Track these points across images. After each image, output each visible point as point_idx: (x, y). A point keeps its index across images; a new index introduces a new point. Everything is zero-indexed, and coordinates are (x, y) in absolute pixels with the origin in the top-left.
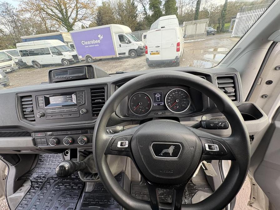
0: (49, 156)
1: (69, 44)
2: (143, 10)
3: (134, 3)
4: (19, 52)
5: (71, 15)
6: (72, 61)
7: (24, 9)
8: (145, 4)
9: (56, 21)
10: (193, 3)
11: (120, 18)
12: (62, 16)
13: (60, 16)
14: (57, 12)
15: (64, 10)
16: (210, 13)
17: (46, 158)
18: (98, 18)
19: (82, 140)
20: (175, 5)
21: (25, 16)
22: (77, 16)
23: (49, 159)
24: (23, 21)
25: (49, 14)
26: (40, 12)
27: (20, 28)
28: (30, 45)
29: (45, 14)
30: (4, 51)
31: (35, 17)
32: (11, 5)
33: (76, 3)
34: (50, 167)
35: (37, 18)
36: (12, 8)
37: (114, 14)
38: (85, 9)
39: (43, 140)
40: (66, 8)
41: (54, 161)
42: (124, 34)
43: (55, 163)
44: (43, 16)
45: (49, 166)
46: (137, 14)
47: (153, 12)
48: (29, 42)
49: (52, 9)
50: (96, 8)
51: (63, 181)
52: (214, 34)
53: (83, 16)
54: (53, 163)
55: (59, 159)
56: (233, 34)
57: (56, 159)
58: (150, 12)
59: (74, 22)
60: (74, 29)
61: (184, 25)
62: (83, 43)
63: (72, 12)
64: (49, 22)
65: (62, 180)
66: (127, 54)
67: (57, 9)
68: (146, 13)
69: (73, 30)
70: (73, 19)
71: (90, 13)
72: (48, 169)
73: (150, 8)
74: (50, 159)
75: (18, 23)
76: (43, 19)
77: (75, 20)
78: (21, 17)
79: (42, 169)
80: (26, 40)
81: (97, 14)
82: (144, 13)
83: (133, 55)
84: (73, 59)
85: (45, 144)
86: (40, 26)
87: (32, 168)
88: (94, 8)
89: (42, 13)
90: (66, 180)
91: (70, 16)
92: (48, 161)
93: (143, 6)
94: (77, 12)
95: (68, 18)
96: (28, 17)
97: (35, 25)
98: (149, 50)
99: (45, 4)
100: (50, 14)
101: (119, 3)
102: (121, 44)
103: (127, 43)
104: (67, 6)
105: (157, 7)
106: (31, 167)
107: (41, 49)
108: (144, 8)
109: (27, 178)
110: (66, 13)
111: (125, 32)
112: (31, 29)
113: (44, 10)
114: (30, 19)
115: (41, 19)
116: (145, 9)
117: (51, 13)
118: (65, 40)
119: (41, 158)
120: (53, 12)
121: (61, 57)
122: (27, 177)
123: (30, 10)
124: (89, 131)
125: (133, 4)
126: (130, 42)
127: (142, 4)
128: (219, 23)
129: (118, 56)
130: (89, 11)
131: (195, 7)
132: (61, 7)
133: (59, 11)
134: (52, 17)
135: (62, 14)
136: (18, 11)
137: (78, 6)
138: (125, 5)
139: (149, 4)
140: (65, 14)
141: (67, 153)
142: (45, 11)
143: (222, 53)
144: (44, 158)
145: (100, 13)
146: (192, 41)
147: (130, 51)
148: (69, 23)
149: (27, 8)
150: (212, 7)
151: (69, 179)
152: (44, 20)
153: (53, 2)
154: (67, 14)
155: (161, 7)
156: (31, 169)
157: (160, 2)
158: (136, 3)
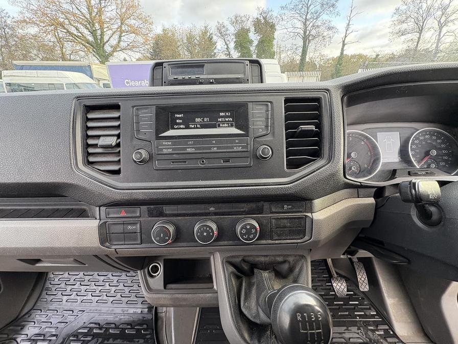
0: (72, 281)
1: (101, 83)
2: (225, 49)
3: (212, 37)
4: (4, 85)
5: (109, 40)
7: (28, 20)
8: (228, 41)
9: (82, 46)
10: (296, 49)
11: (189, 55)
12: (93, 40)
13: (91, 39)
14: (86, 32)
15: (99, 32)
16: (318, 66)
17: (63, 285)
18: (153, 50)
19: (251, 229)
20: (272, 48)
21: (26, 31)
22: (119, 42)
23: (69, 288)
24: (22, 38)
25: (71, 34)
26: (56, 29)
27: (13, 48)
28: (29, 75)
29: (64, 33)
31: (45, 34)
32: (4, 12)
33: (120, 24)
34: (72, 308)
35: (49, 36)
36: (5, 16)
37: (179, 49)
39: (130, 227)
40: (102, 28)
41: (83, 293)
43: (85, 298)
44: (61, 35)
45: (69, 306)
46: (215, 54)
47: (240, 54)
48: (27, 71)
49: (77, 26)
50: (152, 35)
51: (106, 342)
53: (128, 45)
54: (78, 298)
55: (95, 287)
57: (88, 287)
58: (236, 53)
59: (113, 52)
62: (127, 83)
63: (111, 36)
64: (68, 46)
65: (102, 342)
67: (87, 28)
68: (230, 53)
70: (112, 47)
71: (142, 42)
72: (66, 314)
73: (236, 48)
74: (73, 287)
75: (11, 40)
76: (59, 40)
77: (115, 49)
78: (20, 31)
79: (50, 314)
80: (22, 68)
81: (152, 45)
82: (226, 53)
85: (135, 239)
86: (52, 50)
87: (26, 310)
88: (149, 35)
89: (59, 31)
90: (114, 341)
91: (107, 42)
92: (68, 292)
93: (226, 43)
94: (120, 37)
95: (104, 44)
96: (33, 33)
97: (42, 47)
99: (67, 19)
100: (73, 34)
101: (190, 34)
104: (105, 26)
105: (246, 48)
106: (21, 310)
107: (49, 84)
108: (226, 46)
109: (10, 337)
110: (101, 35)
112: (35, 52)
113: (63, 26)
114: (35, 36)
115: (56, 39)
116: (228, 48)
117: (75, 32)
118: (95, 76)
119: (50, 286)
120: (79, 31)
122: (8, 336)
123: (38, 23)
124: (266, 205)
125: (210, 39)
127: (224, 40)
130: (140, 39)
131: (300, 54)
132: (93, 25)
133: (89, 31)
134: (75, 38)
135: (95, 36)
136: (15, 22)
137: (123, 29)
138: (198, 38)
139: (235, 42)
140: (100, 37)
141: (155, 269)
142: (65, 29)
144: (57, 286)
145: (157, 44)
148: (104, 51)
149: (34, 20)
150: (322, 58)
151: (121, 339)
152: (61, 41)
153: (81, 17)
154: (102, 38)
155: (252, 49)
156: (22, 314)
157: (251, 42)
158: (215, 38)
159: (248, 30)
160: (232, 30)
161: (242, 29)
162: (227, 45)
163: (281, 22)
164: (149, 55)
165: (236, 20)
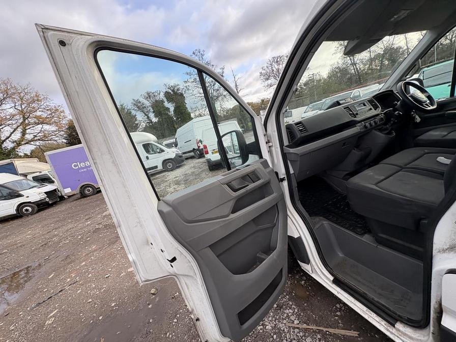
1: (30, 177)
2: (146, 119)
3: (130, 112)
6: (47, 202)
8: (147, 112)
22: (24, 136)
38: (40, 126)
42: (152, 142)
46: (137, 124)
53: (36, 136)
66: (160, 167)
68: (151, 121)
73: (156, 116)
82: (147, 122)
83: (170, 166)
84: (47, 199)
102: (148, 155)
103: (159, 153)
105: (165, 114)
108: (146, 117)
116: (148, 118)
118: (20, 172)
121: (17, 201)
126: (162, 151)
127: (143, 112)
139: (153, 112)
147: (165, 162)
155: (171, 113)
157: (168, 109)
158: (133, 112)
159: (163, 101)
160: (147, 103)
161: (156, 101)
162: (146, 115)
163: (187, 91)
164: (65, 141)
165: (149, 96)
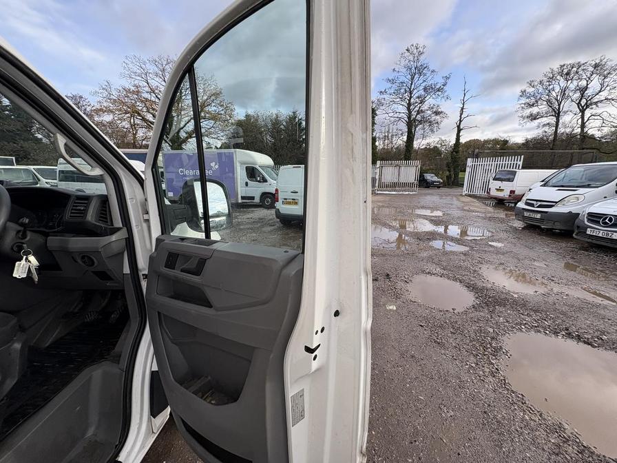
4: (58, 172)
5: (185, 126)
7: (104, 108)
21: (102, 119)
25: (146, 121)
26: (132, 116)
29: (140, 120)
30: (32, 167)
31: (119, 122)
35: (124, 123)
36: (86, 105)
40: (179, 115)
42: (257, 167)
44: (136, 122)
50: (233, 121)
52: (439, 187)
53: (206, 131)
56: (465, 190)
59: (187, 138)
60: (184, 147)
61: (378, 166)
62: (182, 172)
63: (188, 123)
64: (141, 133)
66: (257, 200)
69: (182, 149)
70: (186, 133)
71: (221, 128)
76: (133, 126)
77: (190, 135)
81: (232, 131)
83: (268, 202)
86: (125, 136)
88: (229, 121)
89: (135, 118)
91: (183, 128)
95: (179, 130)
96: (108, 121)
97: (116, 134)
98: (281, 196)
99: (146, 106)
100: (148, 120)
101: (275, 120)
102: (248, 181)
103: (259, 182)
104: (183, 113)
111: (259, 164)
113: (140, 114)
114: (110, 123)
115: (130, 126)
117: (151, 119)
123: (114, 111)
126: (265, 181)
128: (450, 171)
129: (240, 201)
130: (219, 125)
131: (405, 141)
138: (284, 123)
143: (424, 218)
146: (394, 193)
147: (264, 195)
148: (179, 138)
149: (111, 108)
152: (135, 128)
